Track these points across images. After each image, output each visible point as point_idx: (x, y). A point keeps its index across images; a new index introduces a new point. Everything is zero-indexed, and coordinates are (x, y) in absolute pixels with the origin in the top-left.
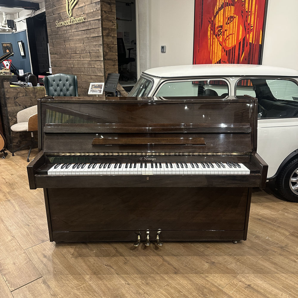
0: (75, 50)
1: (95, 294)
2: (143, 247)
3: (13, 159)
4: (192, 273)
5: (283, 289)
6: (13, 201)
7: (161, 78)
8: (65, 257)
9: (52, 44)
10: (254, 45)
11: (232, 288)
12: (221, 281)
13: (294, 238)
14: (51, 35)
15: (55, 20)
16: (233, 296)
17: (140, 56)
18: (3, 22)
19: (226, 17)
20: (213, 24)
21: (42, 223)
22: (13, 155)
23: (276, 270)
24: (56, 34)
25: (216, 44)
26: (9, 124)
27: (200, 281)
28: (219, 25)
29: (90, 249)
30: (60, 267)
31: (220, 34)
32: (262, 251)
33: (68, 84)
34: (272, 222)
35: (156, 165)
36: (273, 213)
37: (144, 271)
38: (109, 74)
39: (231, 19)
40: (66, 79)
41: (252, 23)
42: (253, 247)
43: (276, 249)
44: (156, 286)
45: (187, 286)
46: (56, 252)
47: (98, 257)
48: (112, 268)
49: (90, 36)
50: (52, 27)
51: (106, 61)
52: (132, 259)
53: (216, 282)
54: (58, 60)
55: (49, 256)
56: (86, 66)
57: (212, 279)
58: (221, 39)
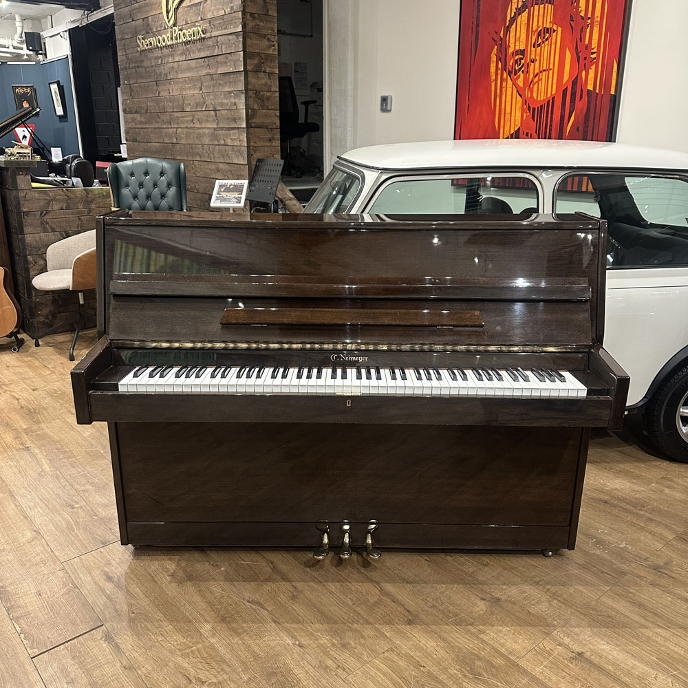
0: (180, 103)
1: (224, 667)
2: (335, 562)
3: (36, 353)
4: (447, 624)
5: (659, 665)
6: (37, 451)
7: (380, 170)
8: (155, 581)
9: (128, 90)
10: (597, 96)
11: (541, 659)
12: (516, 642)
13: (684, 547)
14: (125, 69)
15: (135, 34)
16: (541, 677)
17: (331, 119)
18: (17, 37)
19: (534, 29)
20: (503, 46)
21: (103, 502)
22: (37, 345)
23: (642, 621)
24: (138, 67)
25: (509, 93)
26: (29, 272)
27: (467, 641)
28: (517, 48)
29: (212, 563)
30: (145, 602)
31: (520, 69)
32: (610, 575)
33: (165, 183)
34: (634, 509)
35: (369, 372)
36: (636, 488)
37: (338, 617)
38: (259, 161)
39: (544, 34)
40: (160, 170)
41: (595, 44)
42: (590, 565)
43: (643, 570)
44: (364, 652)
45: (435, 652)
46: (135, 569)
47: (231, 581)
48: (263, 609)
49: (217, 71)
50: (128, 49)
51: (253, 129)
52: (310, 589)
53: (503, 645)
54: (141, 126)
55: (118, 577)
56: (207, 141)
57: (493, 639)
58: (520, 82)
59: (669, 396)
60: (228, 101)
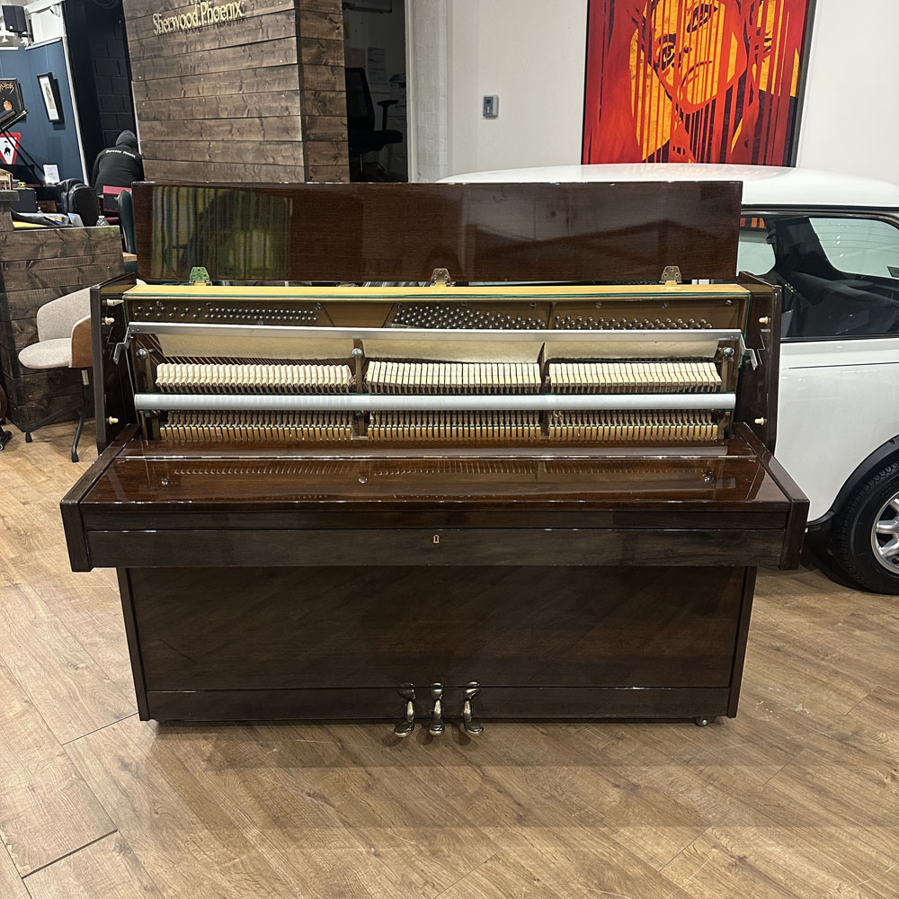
0: (214, 107)
1: (277, 885)
2: (423, 738)
3: (28, 452)
4: (569, 822)
5: (845, 871)
6: (28, 589)
8: (185, 769)
9: (143, 88)
10: (772, 99)
11: (691, 866)
12: (658, 844)
13: (878, 709)
14: (138, 59)
15: (150, 12)
16: (691, 891)
17: (417, 128)
19: (688, 7)
20: (647, 30)
21: (117, 660)
23: (823, 812)
24: (155, 57)
25: (655, 94)
26: (14, 343)
27: (595, 844)
28: (665, 32)
29: (261, 742)
30: (172, 799)
31: (669, 62)
32: (781, 749)
34: (814, 658)
36: (818, 629)
37: (427, 815)
39: (702, 13)
41: (769, 27)
42: (756, 736)
43: (826, 742)
44: (459, 862)
45: (553, 860)
46: (160, 752)
47: (287, 767)
48: (328, 804)
49: (261, 64)
50: (142, 31)
51: (311, 143)
52: (389, 776)
53: (641, 848)
54: (162, 139)
55: (137, 763)
56: (250, 158)
57: (629, 840)
58: (670, 79)
59: (863, 508)
60: (277, 104)
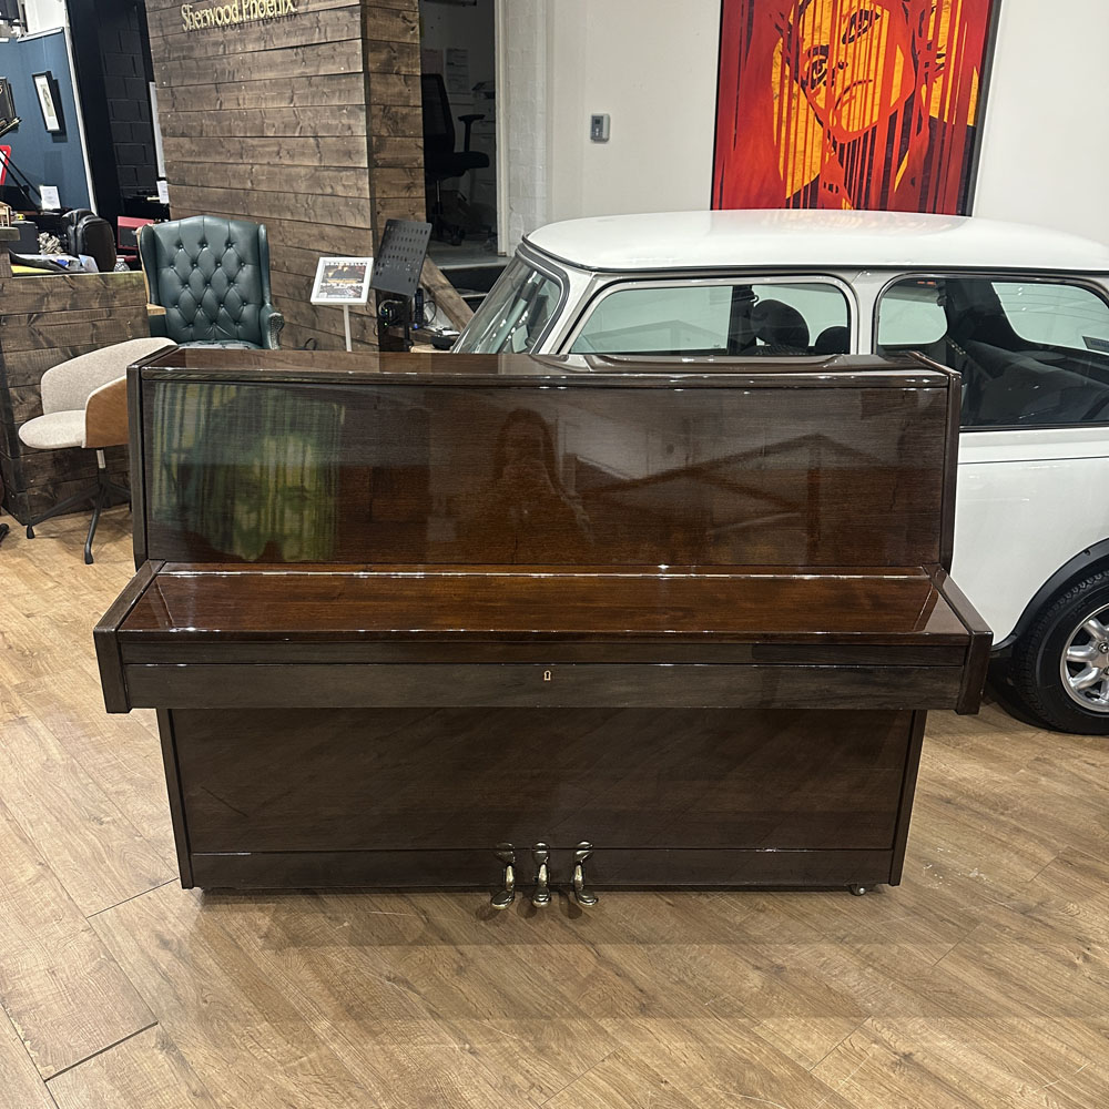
0: (257, 122)
1: (353, 1089)
2: (525, 909)
3: (29, 551)
4: (702, 1011)
5: (1028, 1071)
6: (38, 724)
7: (595, 270)
8: (238, 947)
9: (168, 96)
10: (945, 128)
11: (847, 1066)
12: (808, 1039)
13: (1069, 875)
14: (163, 60)
16: (847, 1096)
17: (509, 151)
20: (794, 40)
21: (150, 812)
22: (30, 535)
23: (1003, 1000)
25: (802, 117)
26: (12, 415)
27: (733, 1039)
28: (816, 42)
29: (329, 914)
30: (223, 983)
31: (820, 79)
32: (954, 924)
33: (234, 259)
34: (992, 812)
36: (996, 777)
37: (531, 1003)
38: (390, 223)
39: (861, 20)
40: (226, 238)
41: (943, 41)
42: (924, 908)
43: (1006, 916)
44: (572, 1061)
45: (683, 1058)
46: (206, 926)
47: (360, 945)
48: (412, 990)
49: (318, 71)
50: (167, 26)
51: (379, 169)
52: (486, 956)
53: (788, 1044)
54: (191, 160)
55: (179, 941)
56: (302, 187)
57: (773, 1033)
58: (820, 99)
59: (1051, 631)
60: (337, 122)
